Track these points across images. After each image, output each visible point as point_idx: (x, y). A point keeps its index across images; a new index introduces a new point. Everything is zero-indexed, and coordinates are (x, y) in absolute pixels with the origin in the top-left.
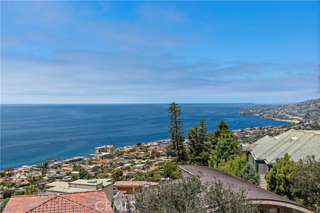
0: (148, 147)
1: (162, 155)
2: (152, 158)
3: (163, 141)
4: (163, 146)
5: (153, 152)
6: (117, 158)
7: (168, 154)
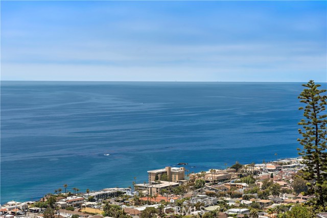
0: (256, 173)
1: (284, 191)
2: (264, 196)
3: (286, 161)
4: (287, 172)
5: (267, 185)
6: (191, 193)
7: (298, 190)
